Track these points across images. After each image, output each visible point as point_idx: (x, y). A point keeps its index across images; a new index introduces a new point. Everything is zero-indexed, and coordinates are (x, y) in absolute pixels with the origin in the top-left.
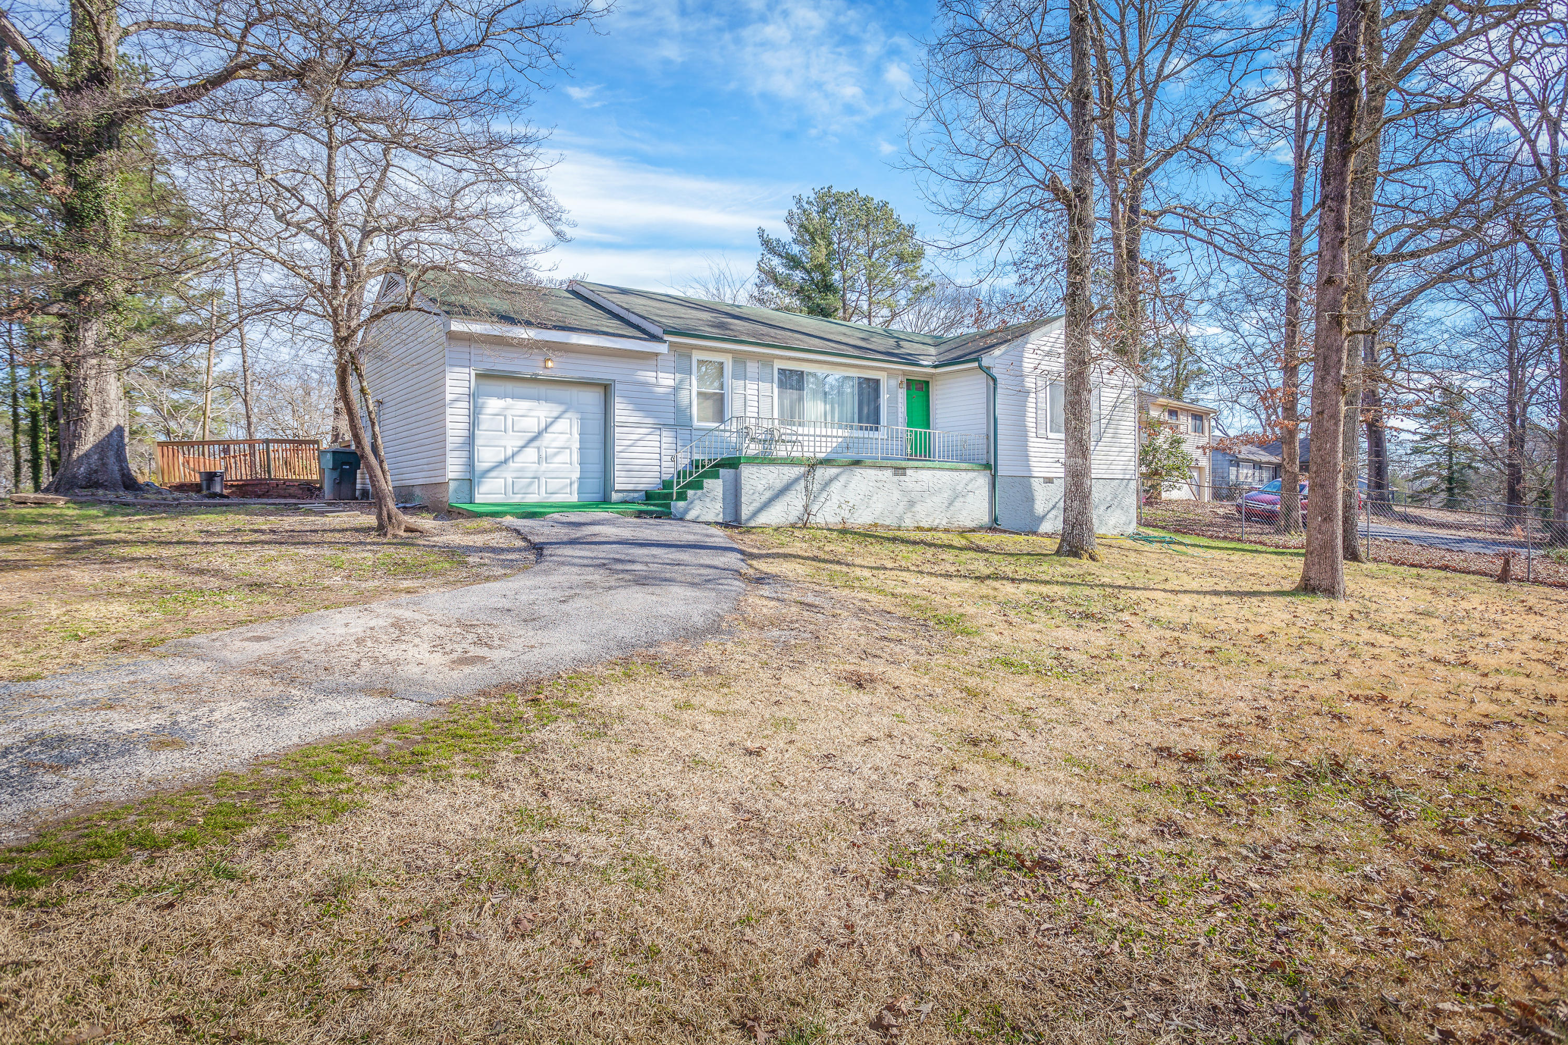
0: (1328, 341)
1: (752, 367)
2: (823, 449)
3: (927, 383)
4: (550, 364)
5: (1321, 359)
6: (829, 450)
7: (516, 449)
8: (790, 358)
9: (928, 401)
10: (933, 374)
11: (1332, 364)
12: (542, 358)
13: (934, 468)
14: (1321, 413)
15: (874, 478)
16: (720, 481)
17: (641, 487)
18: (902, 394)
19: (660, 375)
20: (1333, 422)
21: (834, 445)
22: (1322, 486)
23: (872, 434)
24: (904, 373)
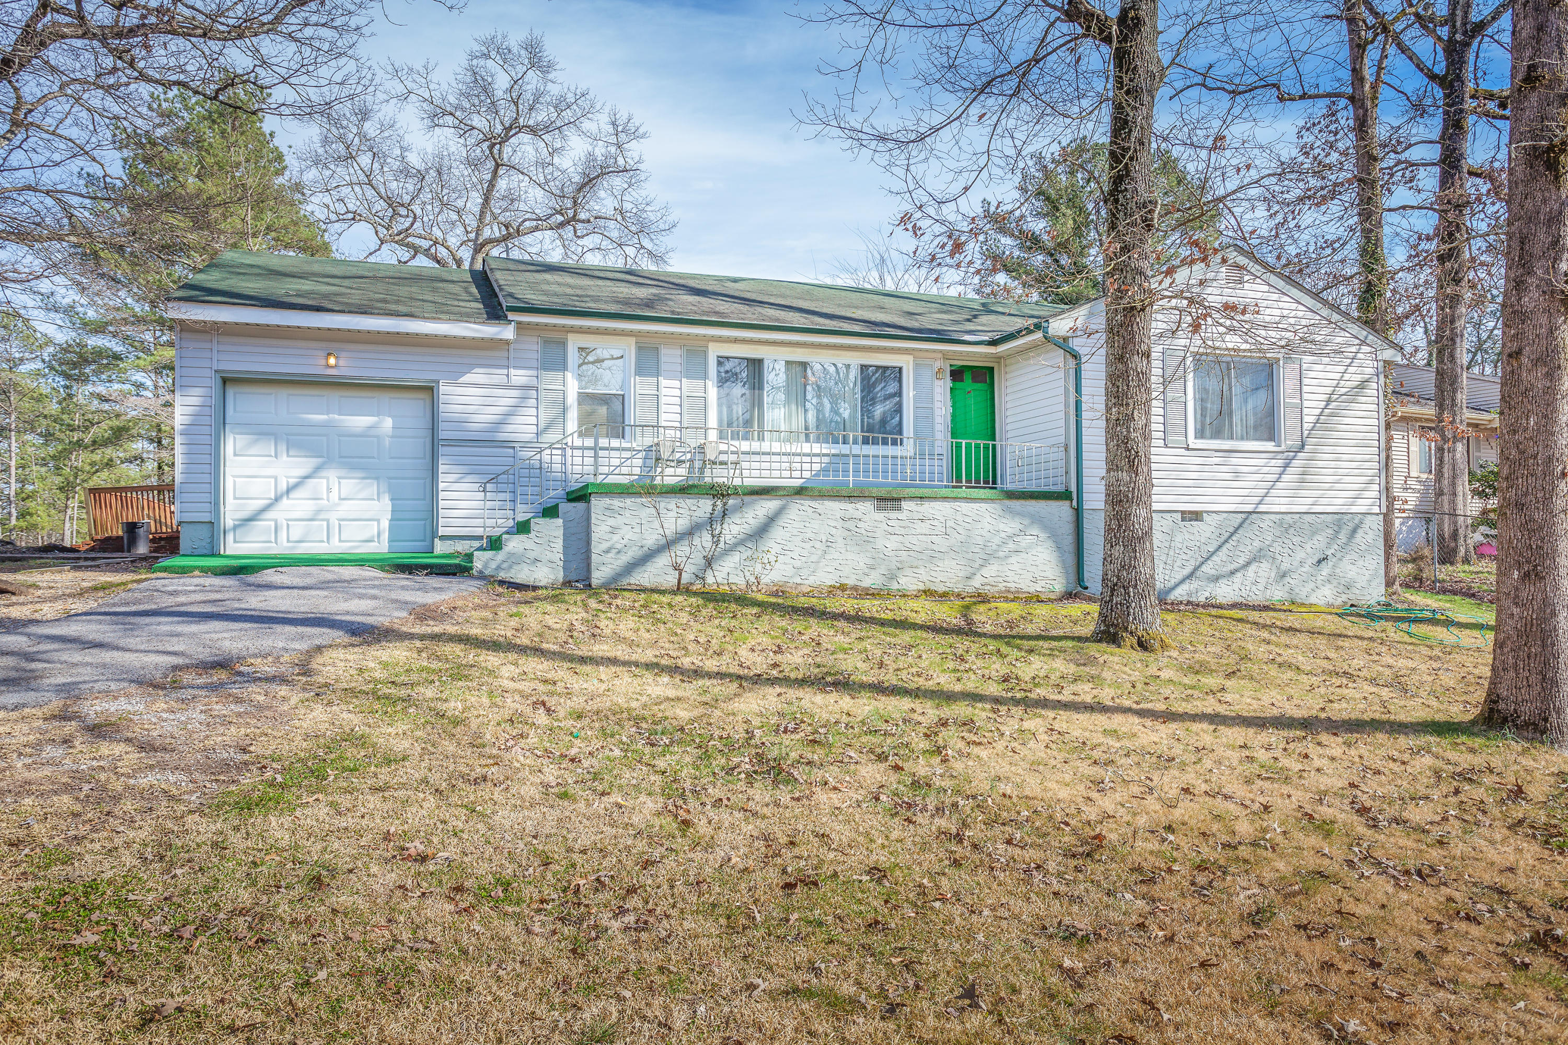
0: (1529, 204)
1: (671, 356)
2: (797, 474)
3: (991, 369)
4: (332, 361)
5: (1515, 244)
6: (807, 474)
7: (292, 481)
8: (736, 340)
9: (993, 399)
10: (999, 358)
11: (1537, 251)
12: (324, 354)
13: (955, 499)
14: (1516, 355)
15: (839, 514)
16: (559, 521)
17: (479, 532)
18: (942, 389)
19: (513, 371)
20: (1541, 371)
21: (816, 467)
22: (1520, 506)
23: (890, 450)
24: (945, 356)
